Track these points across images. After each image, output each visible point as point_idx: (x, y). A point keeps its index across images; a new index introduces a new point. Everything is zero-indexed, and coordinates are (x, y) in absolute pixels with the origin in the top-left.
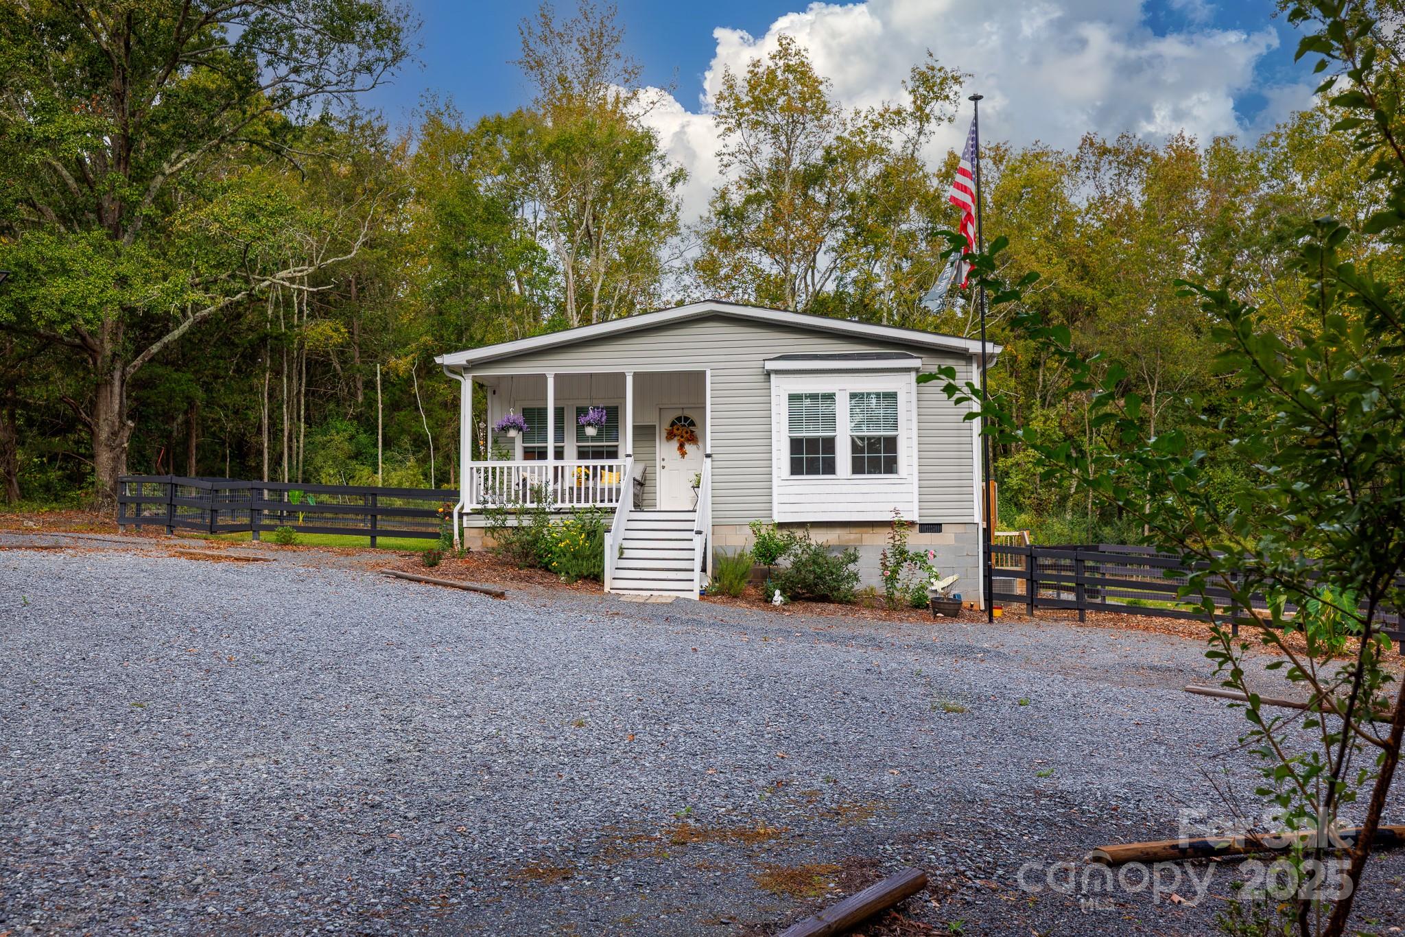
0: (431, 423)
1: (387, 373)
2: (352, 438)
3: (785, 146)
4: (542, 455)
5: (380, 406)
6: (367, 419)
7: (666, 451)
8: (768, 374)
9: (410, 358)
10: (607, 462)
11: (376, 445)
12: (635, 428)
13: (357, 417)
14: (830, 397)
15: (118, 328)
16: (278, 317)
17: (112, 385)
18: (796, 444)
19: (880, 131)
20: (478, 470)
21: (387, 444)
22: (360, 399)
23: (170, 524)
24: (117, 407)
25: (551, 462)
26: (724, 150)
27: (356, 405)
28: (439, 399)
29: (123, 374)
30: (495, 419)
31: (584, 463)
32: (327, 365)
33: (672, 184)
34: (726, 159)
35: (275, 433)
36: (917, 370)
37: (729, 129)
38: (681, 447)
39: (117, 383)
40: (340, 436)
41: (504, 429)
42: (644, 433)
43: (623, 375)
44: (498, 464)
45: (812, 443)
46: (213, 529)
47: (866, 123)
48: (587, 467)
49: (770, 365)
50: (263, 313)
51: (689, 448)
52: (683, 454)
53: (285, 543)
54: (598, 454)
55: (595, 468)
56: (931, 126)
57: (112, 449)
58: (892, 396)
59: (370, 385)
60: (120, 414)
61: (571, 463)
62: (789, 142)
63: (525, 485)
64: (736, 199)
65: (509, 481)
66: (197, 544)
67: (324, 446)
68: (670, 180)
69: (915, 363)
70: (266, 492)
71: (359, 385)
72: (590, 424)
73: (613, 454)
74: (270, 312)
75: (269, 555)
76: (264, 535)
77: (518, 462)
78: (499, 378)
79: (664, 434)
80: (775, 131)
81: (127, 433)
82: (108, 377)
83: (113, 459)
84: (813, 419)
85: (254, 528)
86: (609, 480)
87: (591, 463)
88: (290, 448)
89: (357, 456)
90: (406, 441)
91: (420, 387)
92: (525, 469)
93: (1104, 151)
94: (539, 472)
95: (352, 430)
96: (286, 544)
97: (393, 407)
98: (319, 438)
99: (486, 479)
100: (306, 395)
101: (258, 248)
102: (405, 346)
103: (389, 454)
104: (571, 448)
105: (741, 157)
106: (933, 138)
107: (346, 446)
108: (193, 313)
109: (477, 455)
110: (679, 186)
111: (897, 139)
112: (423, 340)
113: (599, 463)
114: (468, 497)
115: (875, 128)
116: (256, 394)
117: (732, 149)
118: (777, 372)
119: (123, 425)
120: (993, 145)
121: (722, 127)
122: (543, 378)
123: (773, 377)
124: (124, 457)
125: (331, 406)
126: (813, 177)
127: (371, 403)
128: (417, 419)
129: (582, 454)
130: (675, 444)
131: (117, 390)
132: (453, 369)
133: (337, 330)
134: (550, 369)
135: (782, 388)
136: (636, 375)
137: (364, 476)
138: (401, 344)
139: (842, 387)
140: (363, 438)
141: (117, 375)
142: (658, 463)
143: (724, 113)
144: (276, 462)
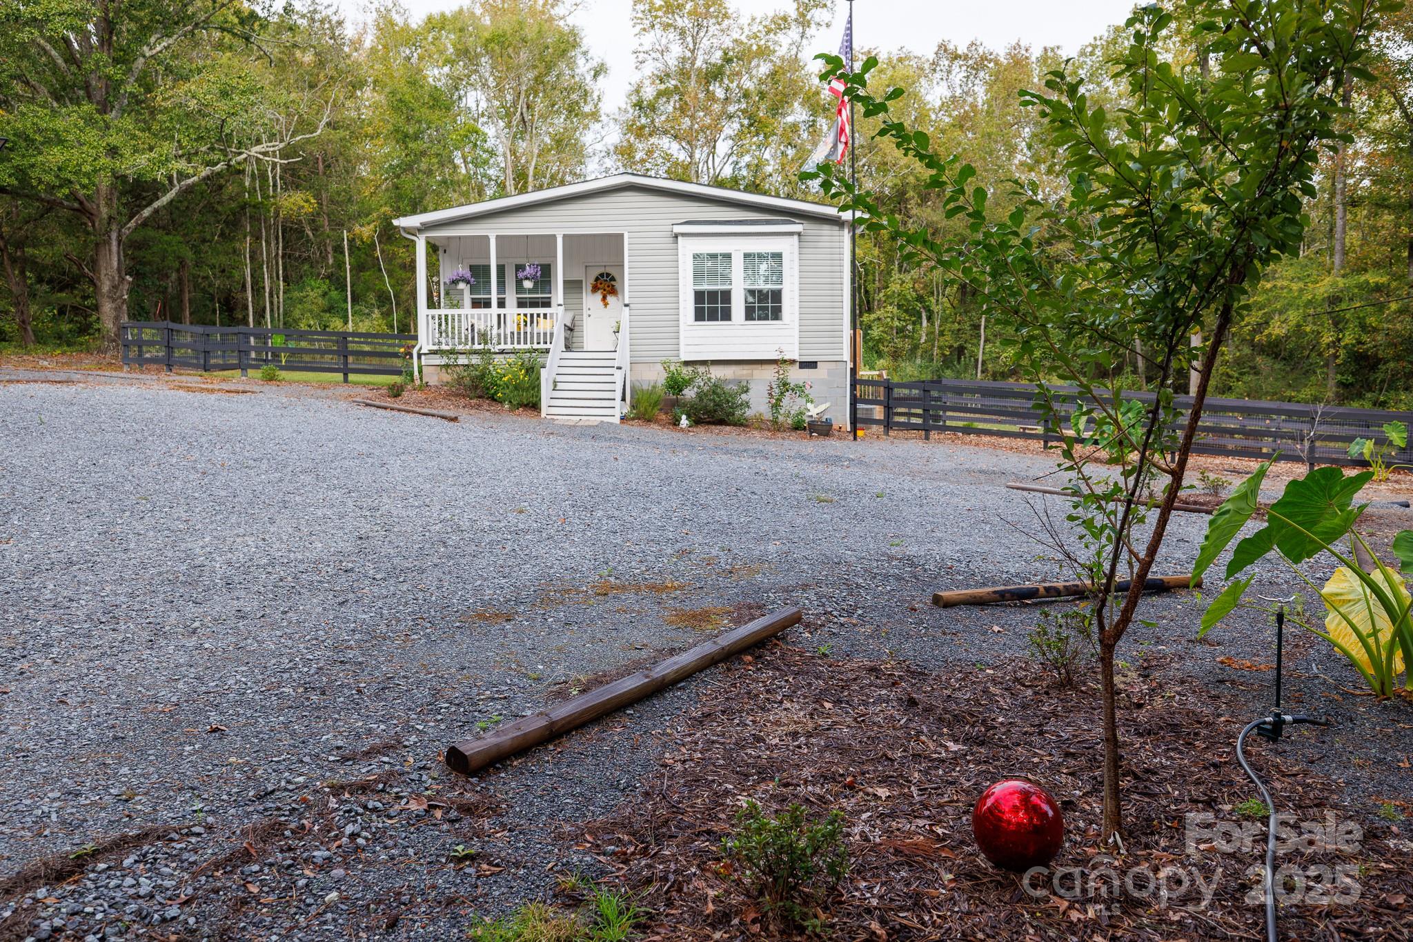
0: (393, 281)
1: (354, 239)
2: (325, 294)
3: (691, 46)
4: (487, 304)
5: (348, 267)
6: (338, 279)
7: (591, 301)
8: (676, 236)
9: (372, 226)
10: (542, 311)
11: (345, 301)
12: (565, 282)
13: (329, 277)
14: (728, 256)
15: (111, 194)
16: (255, 189)
17: (110, 244)
18: (699, 296)
19: (772, 35)
20: (433, 317)
21: (355, 300)
22: (331, 261)
23: (169, 364)
24: (115, 264)
25: (494, 310)
26: (640, 49)
27: (327, 266)
28: (400, 261)
29: (119, 235)
30: (446, 275)
31: (523, 311)
32: (301, 232)
33: (595, 76)
34: (641, 56)
35: (258, 290)
36: (799, 234)
37: (644, 30)
38: (604, 298)
39: (114, 243)
40: (314, 291)
41: (455, 282)
42: (573, 286)
43: (554, 236)
44: (450, 312)
45: (713, 295)
46: (206, 368)
47: (761, 28)
48: (525, 315)
49: (677, 229)
50: (242, 184)
51: (610, 299)
52: (606, 305)
53: (270, 378)
54: (534, 304)
55: (532, 315)
56: (811, 31)
57: (114, 300)
58: (778, 256)
59: (338, 249)
60: (119, 270)
61: (512, 310)
62: (695, 44)
63: (473, 330)
64: (649, 93)
65: (460, 327)
66: (193, 378)
67: (301, 301)
68: (592, 73)
69: (797, 228)
70: (252, 339)
71: (330, 249)
72: (527, 278)
73: (547, 304)
74: (247, 184)
75: (255, 388)
76: (251, 372)
77: (467, 310)
78: (449, 238)
79: (590, 288)
80: (682, 33)
81: (126, 287)
82: (106, 238)
83: (116, 309)
84: (713, 274)
85: (242, 367)
86: (543, 326)
87: (529, 311)
88: (272, 303)
89: (330, 309)
90: (372, 298)
91: (382, 251)
92: (473, 316)
93: (956, 57)
94: (484, 319)
95: (325, 287)
96: (271, 380)
97: (359, 268)
98: (296, 294)
99: (440, 325)
100: (283, 257)
101: (232, 124)
102: (367, 215)
103: (357, 308)
104: (511, 297)
105: (654, 55)
106: (813, 41)
107: (320, 301)
108: (179, 182)
109: (431, 304)
110: (600, 78)
111: (784, 43)
112: (383, 209)
113: (535, 311)
114: (426, 338)
115: (768, 33)
116: (239, 255)
117: (647, 47)
118: (684, 235)
119: (122, 279)
120: (865, 50)
121: (639, 27)
122: (487, 238)
123: (680, 238)
124: (125, 307)
125: (306, 267)
126: (714, 74)
127: (340, 265)
128: (381, 278)
129: (521, 304)
130: (599, 296)
131: (114, 248)
132: (407, 230)
133: (307, 201)
134: (492, 231)
135: (688, 248)
136: (565, 236)
137: (336, 324)
138: (363, 214)
139: (737, 248)
140: (334, 294)
141: (114, 236)
142: (585, 313)
143: (640, 15)
144: (260, 314)
